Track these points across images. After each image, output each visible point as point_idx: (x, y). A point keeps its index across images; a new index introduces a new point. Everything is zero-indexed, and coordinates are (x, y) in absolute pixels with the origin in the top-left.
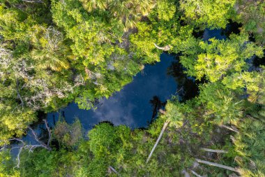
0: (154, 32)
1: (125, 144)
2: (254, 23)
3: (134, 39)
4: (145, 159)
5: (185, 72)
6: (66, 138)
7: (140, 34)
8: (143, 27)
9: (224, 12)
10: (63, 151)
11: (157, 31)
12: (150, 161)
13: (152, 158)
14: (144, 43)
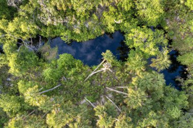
0: (117, 14)
1: (77, 68)
2: (173, 32)
3: (105, 14)
4: (85, 79)
5: (125, 41)
6: (46, 54)
7: (109, 12)
8: (112, 9)
9: (157, 17)
10: (42, 60)
11: (119, 14)
12: (87, 81)
13: (88, 79)
14: (110, 17)
